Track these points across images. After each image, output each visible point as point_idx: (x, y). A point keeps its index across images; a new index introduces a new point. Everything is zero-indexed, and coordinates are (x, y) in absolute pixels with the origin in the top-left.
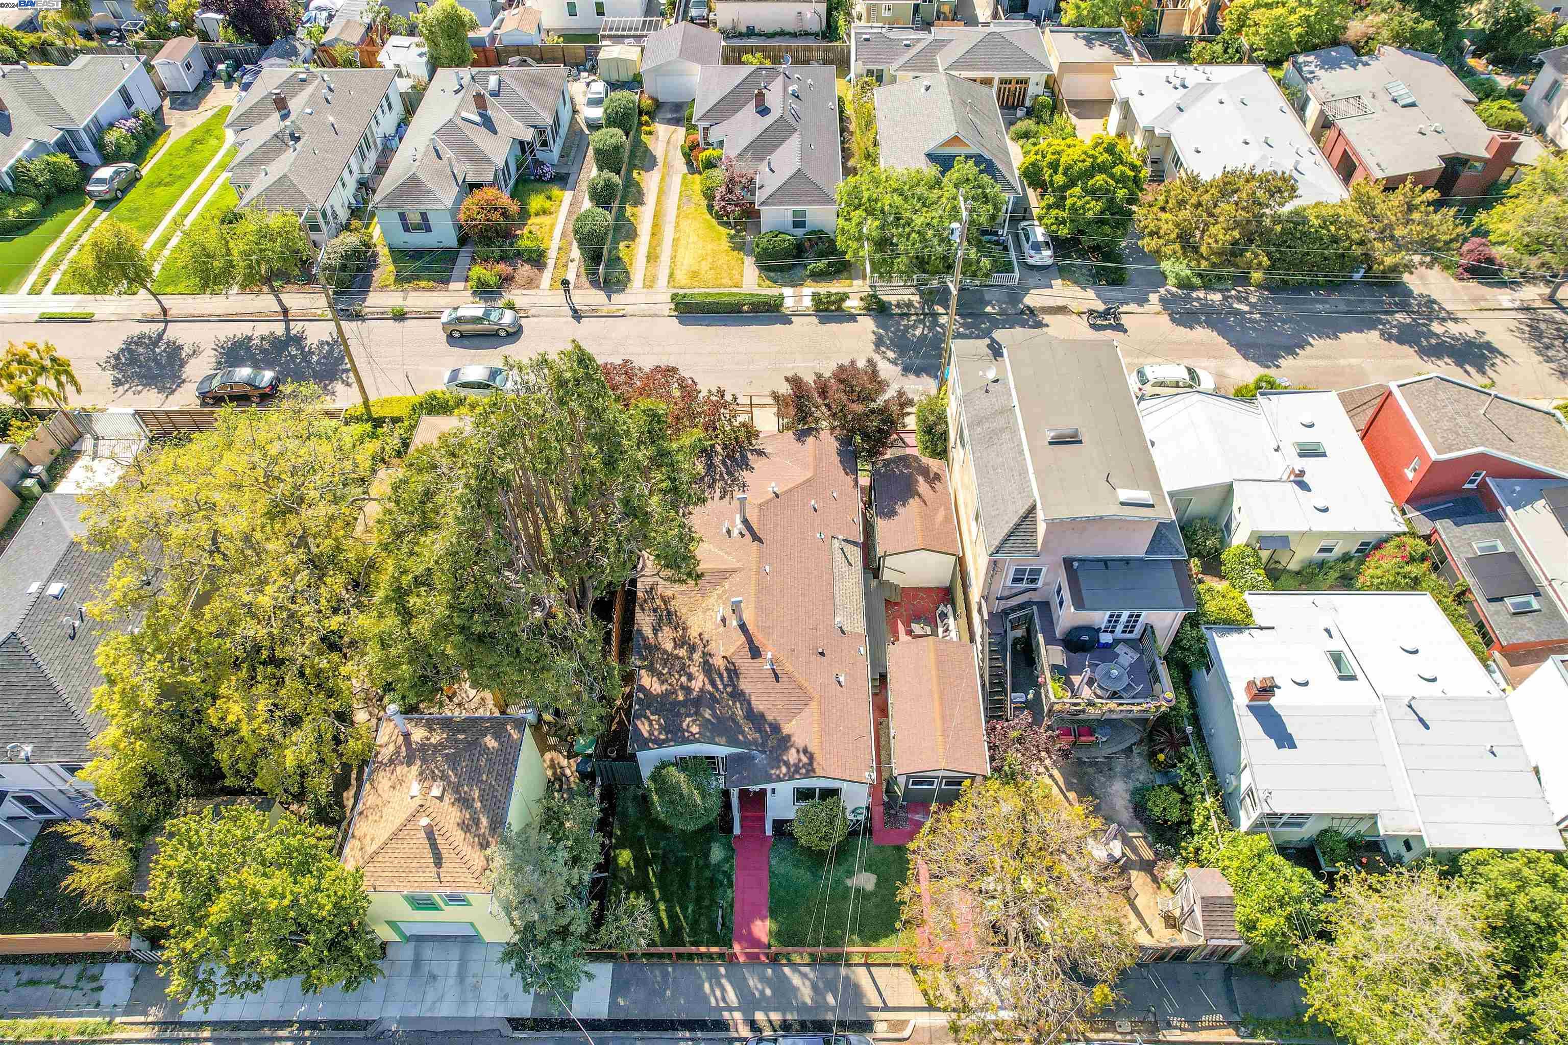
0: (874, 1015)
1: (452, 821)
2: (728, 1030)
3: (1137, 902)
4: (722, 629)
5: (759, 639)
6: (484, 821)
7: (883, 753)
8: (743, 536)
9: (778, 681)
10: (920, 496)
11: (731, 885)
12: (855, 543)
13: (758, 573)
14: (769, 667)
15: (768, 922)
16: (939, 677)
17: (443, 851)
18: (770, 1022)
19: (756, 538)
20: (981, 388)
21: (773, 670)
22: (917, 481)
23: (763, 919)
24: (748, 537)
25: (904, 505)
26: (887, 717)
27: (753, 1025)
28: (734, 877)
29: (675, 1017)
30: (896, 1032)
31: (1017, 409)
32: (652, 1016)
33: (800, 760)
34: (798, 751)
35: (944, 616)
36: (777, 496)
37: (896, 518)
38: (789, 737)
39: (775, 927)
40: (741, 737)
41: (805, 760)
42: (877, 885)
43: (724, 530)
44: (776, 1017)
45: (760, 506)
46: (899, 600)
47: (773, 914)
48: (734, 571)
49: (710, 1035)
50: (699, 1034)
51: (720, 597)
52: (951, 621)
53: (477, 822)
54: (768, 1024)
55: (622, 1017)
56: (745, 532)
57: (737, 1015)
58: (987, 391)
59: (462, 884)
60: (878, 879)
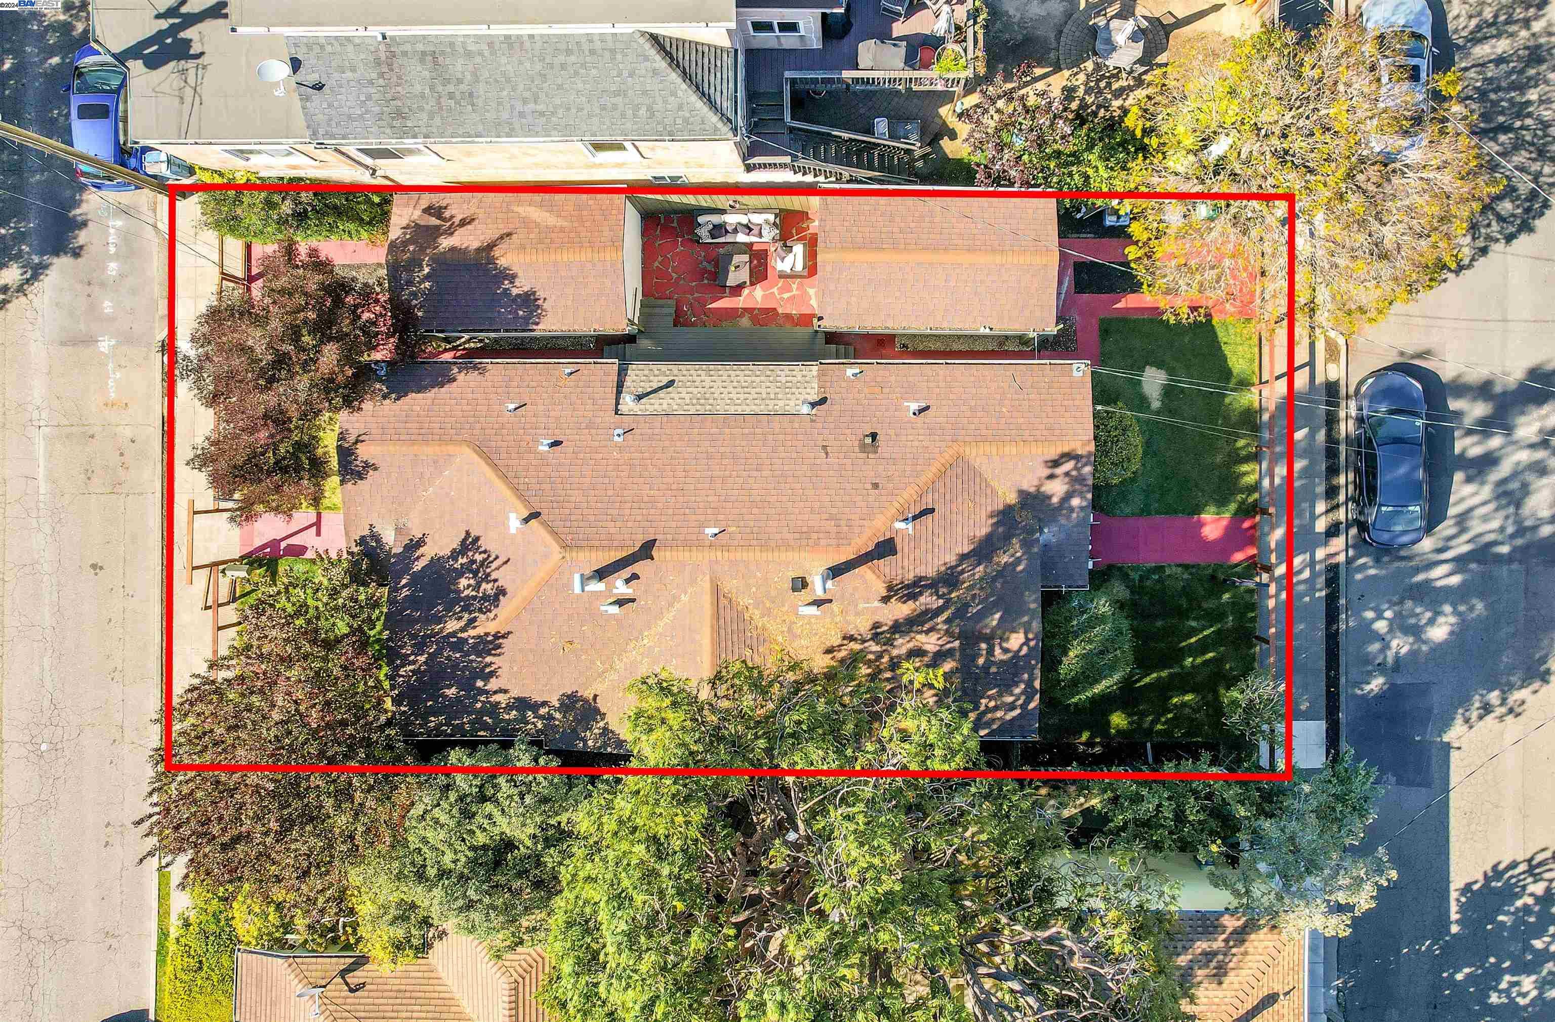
0: (1320, 379)
1: (1220, 994)
2: (1337, 565)
3: (1181, 14)
4: (834, 606)
5: (864, 542)
6: (1201, 946)
7: (956, 347)
8: (635, 577)
9: (932, 511)
10: (491, 246)
11: (1160, 569)
12: (622, 373)
13: (725, 548)
14: (910, 526)
15: (1205, 516)
16: (895, 249)
17: (1261, 996)
18: (1327, 512)
19: (646, 551)
20: (305, 99)
21: (915, 518)
22: (453, 249)
23: (1201, 524)
24: (637, 568)
25: (513, 278)
26: (894, 336)
27: (1333, 531)
28: (1148, 565)
29: (1321, 634)
30: (1339, 353)
31: (391, 31)
32: (1322, 664)
33: (1067, 474)
34: (1051, 477)
35: (719, 229)
36: (535, 515)
37: (540, 294)
38: (1023, 495)
39: (1212, 509)
40: (1020, 568)
41: (1069, 466)
42: (1159, 365)
43: (615, 609)
44: (1321, 507)
45: (565, 547)
46: (672, 302)
47: (1198, 509)
48: (717, 591)
49: (1342, 588)
50: (1342, 601)
51: (767, 613)
52: (731, 219)
53: (1209, 955)
54: (1331, 515)
55: (1323, 702)
56: (626, 573)
57: (1320, 554)
58: (319, 87)
59: (1296, 958)
60: (1151, 365)
